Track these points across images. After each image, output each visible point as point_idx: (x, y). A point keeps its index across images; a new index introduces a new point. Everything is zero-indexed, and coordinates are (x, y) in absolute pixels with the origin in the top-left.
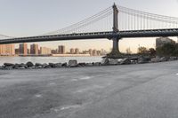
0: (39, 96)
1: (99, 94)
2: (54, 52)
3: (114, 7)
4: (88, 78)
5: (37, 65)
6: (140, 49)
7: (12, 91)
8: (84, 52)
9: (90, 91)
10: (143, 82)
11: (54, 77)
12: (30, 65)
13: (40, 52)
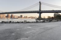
0: (13, 34)
1: (34, 34)
2: (19, 17)
3: (40, 2)
4: (30, 27)
5: (13, 22)
6: (48, 17)
7: (4, 32)
8: (29, 18)
9: (31, 33)
10: (49, 30)
11: (19, 27)
12: (10, 22)
13: (14, 17)
